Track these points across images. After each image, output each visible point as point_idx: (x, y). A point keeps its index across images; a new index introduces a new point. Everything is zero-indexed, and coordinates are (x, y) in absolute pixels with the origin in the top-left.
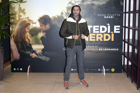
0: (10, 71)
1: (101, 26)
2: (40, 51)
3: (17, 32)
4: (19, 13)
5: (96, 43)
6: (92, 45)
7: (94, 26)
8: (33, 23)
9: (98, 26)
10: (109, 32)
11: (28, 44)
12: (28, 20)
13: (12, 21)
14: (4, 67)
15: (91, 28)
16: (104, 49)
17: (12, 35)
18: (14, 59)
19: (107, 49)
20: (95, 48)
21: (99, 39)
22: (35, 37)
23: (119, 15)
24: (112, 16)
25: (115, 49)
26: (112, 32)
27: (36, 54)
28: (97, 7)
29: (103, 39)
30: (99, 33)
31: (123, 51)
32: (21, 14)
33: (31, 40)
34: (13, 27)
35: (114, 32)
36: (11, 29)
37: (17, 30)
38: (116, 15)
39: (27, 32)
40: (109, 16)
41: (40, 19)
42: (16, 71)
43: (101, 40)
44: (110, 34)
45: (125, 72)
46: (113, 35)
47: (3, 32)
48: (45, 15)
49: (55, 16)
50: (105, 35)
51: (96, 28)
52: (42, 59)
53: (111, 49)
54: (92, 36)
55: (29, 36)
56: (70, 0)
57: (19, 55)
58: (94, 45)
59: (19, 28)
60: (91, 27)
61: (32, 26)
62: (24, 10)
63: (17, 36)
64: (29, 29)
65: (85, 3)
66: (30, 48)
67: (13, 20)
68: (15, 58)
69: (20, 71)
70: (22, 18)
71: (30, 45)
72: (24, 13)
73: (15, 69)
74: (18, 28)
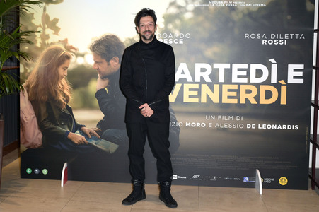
0: (18, 174)
1: (252, 65)
3: (38, 78)
4: (44, 29)
5: (238, 110)
6: (227, 115)
7: (233, 65)
8: (77, 55)
9: (245, 66)
10: (274, 80)
11: (64, 109)
12: (65, 47)
13: (25, 48)
14: (3, 165)
15: (225, 69)
16: (261, 126)
17: (24, 85)
18: (27, 145)
19: (269, 127)
20: (237, 122)
21: (247, 99)
22: (82, 89)
23: (302, 36)
24: (284, 40)
25: (290, 127)
26: (282, 82)
27: (84, 134)
28: (244, 15)
29: (257, 98)
30: (249, 83)
31: (312, 133)
32: (49, 31)
33: (71, 98)
34: (27, 65)
35: (289, 82)
36: (22, 70)
37: (38, 72)
38: (295, 36)
39: (62, 77)
40: (274, 40)
41: (95, 45)
42: (33, 176)
43: (253, 102)
44: (278, 86)
45: (316, 187)
46: (284, 89)
47: (4, 77)
48: (107, 36)
49: (133, 39)
50: (263, 88)
51: (239, 70)
52: (98, 146)
53: (280, 127)
54: (229, 90)
55: (67, 86)
57: (40, 136)
58: (235, 115)
59: (43, 66)
60: (228, 66)
61: (75, 62)
62: (56, 21)
63: (36, 87)
64: (66, 71)
65: (211, 6)
66: (68, 118)
67: (27, 48)
68: (30, 141)
69: (41, 176)
70: (49, 41)
71: (70, 110)
72: (56, 30)
73: (29, 171)
74: (40, 68)
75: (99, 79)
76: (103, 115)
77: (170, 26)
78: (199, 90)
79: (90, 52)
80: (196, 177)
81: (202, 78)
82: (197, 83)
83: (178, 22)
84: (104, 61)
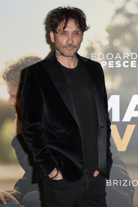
2: (11, 188)
41: (10, 72)
56: (119, 2)
76: (23, 172)
77: (117, 43)
79: (3, 82)
83: (128, 37)
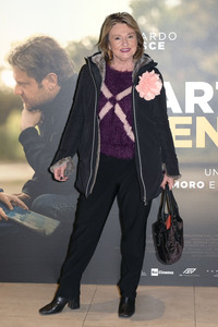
48: (37, 39)
52: (25, 223)
75: (25, 111)
77: (143, 21)
78: (193, 127)
79: (8, 66)
80: (190, 271)
81: (197, 106)
82: (188, 115)
83: (155, 14)
84: (33, 80)
